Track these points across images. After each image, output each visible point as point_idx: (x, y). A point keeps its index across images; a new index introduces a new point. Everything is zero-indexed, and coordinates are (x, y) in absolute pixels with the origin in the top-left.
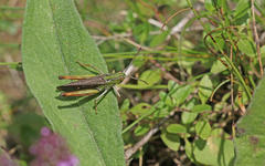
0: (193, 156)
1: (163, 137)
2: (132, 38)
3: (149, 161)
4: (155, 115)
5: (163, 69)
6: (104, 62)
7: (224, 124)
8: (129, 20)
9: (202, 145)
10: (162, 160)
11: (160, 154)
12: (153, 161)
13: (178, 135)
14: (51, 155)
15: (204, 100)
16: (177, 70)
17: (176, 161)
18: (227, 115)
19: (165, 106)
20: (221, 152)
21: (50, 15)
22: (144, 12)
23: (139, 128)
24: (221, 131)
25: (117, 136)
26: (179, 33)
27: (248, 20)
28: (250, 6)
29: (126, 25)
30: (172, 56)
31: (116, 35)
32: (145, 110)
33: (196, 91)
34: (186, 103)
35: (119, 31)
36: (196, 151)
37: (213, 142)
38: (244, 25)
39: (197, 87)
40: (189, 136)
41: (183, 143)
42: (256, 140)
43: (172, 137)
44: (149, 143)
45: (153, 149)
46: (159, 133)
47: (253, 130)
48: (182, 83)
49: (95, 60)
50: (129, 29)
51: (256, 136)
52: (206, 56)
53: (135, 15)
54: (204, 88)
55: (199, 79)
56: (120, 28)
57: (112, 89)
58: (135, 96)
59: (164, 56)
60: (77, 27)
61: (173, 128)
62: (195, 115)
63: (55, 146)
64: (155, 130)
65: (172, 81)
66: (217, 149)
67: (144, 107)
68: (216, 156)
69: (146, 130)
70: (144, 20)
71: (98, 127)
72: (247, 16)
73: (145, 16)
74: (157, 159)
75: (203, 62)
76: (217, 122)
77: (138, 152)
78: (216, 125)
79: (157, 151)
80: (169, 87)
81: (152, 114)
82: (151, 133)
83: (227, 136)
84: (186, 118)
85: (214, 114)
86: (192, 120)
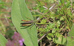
0: (55, 42)
1: (47, 37)
2: (39, 11)
3: (43, 43)
4: (45, 31)
5: (47, 19)
6: (33, 17)
7: (63, 33)
8: (38, 6)
9: (57, 39)
10: (46, 42)
11: (46, 41)
12: (44, 43)
13: (51, 36)
14: (17, 39)
15: (58, 27)
16: (51, 19)
17: (50, 43)
18: (63, 31)
19: (48, 29)
20: (62, 41)
21: (18, 5)
22: (42, 4)
23: (41, 34)
24: (62, 35)
25: (36, 36)
26: (51, 10)
27: (70, 7)
28: (70, 3)
29: (37, 8)
30: (49, 16)
31: (35, 10)
32: (43, 30)
33: (56, 25)
34: (53, 28)
35: (36, 9)
36: (56, 40)
37: (60, 38)
38: (68, 8)
39: (56, 24)
40: (54, 36)
41: (52, 38)
42: (73, 38)
43: (49, 37)
44: (43, 38)
45: (44, 40)
46: (46, 35)
47: (72, 35)
48: (52, 23)
49: (30, 16)
50: (38, 9)
51: (73, 37)
52: (58, 16)
53: (40, 5)
54: (58, 24)
55: (57, 22)
56: (36, 8)
57: (35, 24)
58: (39, 26)
59: (47, 16)
60: (26, 8)
61: (50, 34)
62: (55, 31)
63: (18, 36)
64: (45, 35)
65: (50, 22)
66: (61, 40)
67: (42, 29)
68: (61, 42)
69: (43, 35)
70: (42, 6)
71: (31, 34)
72: (69, 6)
73: (42, 5)
74: (45, 42)
75: (57, 17)
76: (61, 33)
77: (40, 40)
78: (60, 34)
79: (45, 40)
80: (49, 24)
81: (44, 31)
82: (44, 36)
83: (64, 36)
84: (53, 32)
85: (60, 31)
86: (54, 32)
